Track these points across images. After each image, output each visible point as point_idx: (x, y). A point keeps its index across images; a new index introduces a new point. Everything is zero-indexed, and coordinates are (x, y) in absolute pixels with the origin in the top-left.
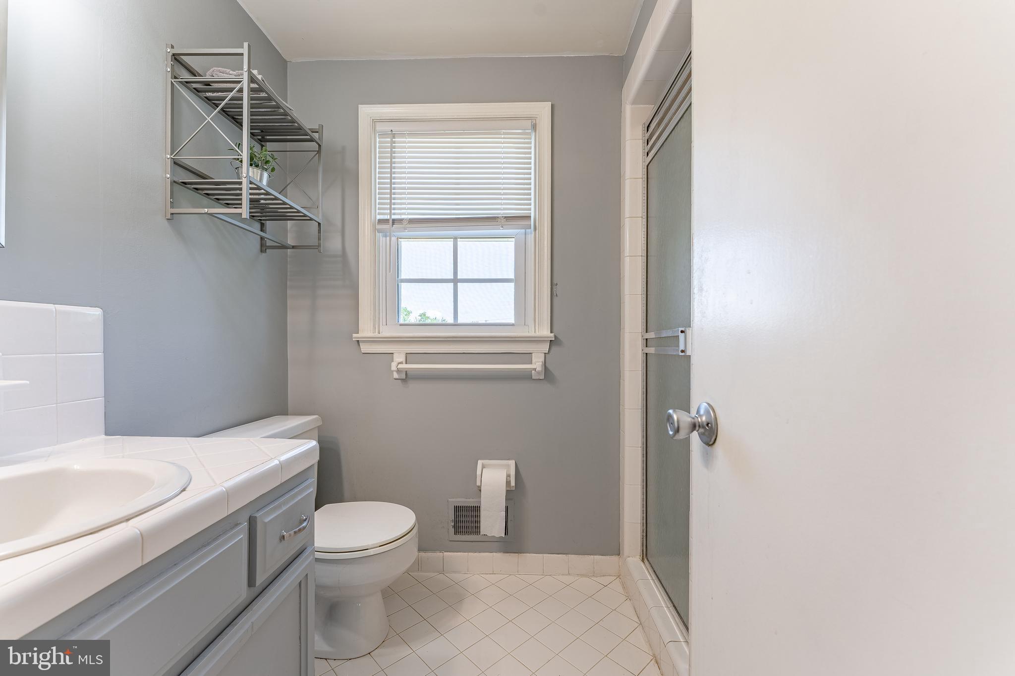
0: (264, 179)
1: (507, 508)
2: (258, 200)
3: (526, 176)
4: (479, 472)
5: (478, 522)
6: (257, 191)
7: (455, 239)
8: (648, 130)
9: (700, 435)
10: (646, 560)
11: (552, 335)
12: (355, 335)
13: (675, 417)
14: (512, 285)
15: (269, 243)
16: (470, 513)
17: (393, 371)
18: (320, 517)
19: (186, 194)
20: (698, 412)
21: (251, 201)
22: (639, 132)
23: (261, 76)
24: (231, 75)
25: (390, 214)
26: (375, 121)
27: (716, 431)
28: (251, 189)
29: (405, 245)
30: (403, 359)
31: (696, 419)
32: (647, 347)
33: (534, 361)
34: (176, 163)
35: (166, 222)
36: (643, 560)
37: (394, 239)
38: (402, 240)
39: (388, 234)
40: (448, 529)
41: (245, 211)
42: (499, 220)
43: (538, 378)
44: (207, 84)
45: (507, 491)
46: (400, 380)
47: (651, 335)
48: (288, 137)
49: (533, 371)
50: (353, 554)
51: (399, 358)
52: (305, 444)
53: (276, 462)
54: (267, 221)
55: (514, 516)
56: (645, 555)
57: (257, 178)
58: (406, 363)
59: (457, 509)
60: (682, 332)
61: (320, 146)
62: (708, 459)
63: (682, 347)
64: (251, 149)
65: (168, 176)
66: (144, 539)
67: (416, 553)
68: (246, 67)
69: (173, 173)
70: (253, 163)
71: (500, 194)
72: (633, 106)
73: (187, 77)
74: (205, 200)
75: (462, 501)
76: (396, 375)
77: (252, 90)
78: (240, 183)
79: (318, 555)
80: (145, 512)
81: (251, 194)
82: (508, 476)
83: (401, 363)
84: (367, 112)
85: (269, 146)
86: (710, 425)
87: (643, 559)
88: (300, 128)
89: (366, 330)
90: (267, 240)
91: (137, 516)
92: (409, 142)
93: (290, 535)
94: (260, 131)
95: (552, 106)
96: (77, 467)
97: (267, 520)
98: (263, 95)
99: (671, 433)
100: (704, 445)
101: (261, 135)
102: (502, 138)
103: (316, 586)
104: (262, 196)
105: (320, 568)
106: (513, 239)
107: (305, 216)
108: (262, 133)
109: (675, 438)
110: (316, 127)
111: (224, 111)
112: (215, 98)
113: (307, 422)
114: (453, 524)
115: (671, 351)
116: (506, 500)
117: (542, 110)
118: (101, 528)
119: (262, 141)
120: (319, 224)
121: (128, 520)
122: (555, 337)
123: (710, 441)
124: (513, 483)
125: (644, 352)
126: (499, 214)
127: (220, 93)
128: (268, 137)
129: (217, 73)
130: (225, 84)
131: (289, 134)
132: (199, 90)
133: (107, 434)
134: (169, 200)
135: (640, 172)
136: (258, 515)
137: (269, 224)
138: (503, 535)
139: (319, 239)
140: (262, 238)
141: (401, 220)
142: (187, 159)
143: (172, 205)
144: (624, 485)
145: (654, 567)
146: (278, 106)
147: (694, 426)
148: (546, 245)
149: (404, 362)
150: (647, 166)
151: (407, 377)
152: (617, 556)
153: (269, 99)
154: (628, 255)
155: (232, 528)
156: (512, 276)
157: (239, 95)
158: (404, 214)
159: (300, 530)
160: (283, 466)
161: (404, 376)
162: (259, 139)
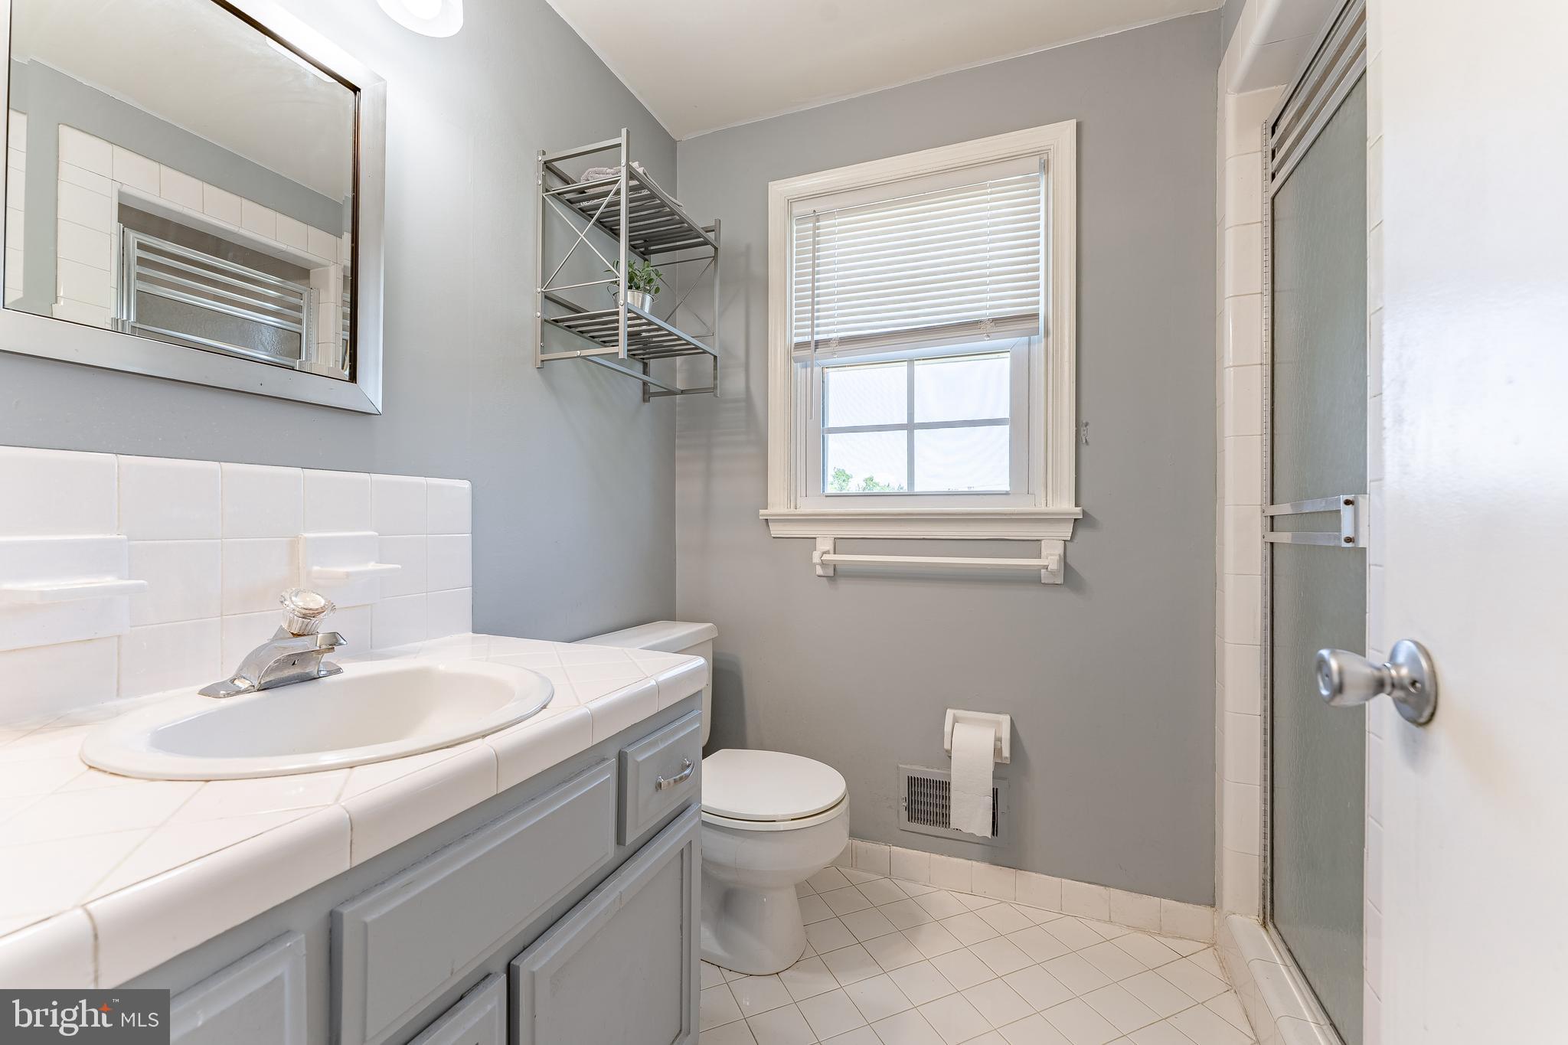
0: (643, 303)
1: (995, 793)
2: (638, 333)
3: (1030, 249)
4: (947, 728)
5: (947, 807)
6: (638, 322)
7: (911, 361)
8: (1273, 132)
9: (1398, 702)
10: (1270, 926)
11: (1078, 510)
12: (762, 512)
13: (1334, 664)
14: (1005, 430)
15: (653, 389)
16: (933, 791)
17: (815, 564)
18: (708, 765)
19: (559, 333)
20: (1393, 657)
21: (630, 335)
22: (1256, 140)
23: (643, 168)
24: (605, 174)
25: (812, 333)
26: (790, 202)
27: (1432, 698)
28: (630, 319)
29: (834, 377)
30: (829, 546)
31: (1385, 673)
32: (1272, 530)
33: (1044, 553)
34: (547, 297)
35: (536, 371)
36: (1264, 925)
37: (817, 370)
38: (830, 370)
39: (809, 363)
40: (898, 812)
41: (622, 349)
42: (983, 326)
43: (1051, 581)
44: (582, 191)
45: (997, 765)
46: (825, 578)
47: (1283, 509)
48: (678, 243)
49: (1043, 571)
50: (754, 825)
51: (824, 545)
52: (690, 661)
53: (653, 683)
54: (651, 360)
55: (1008, 807)
56: (1269, 915)
57: (638, 304)
58: (835, 553)
59: (912, 781)
60: (1347, 502)
61: (716, 249)
62: (1414, 752)
63: (1347, 531)
64: (630, 266)
65: (539, 314)
66: (498, 762)
67: (846, 840)
68: (624, 161)
69: (543, 311)
70: (632, 284)
71: (985, 284)
72: (1242, 94)
73: (559, 186)
74: (579, 340)
75: (921, 771)
76: (819, 571)
77: (632, 189)
78: (617, 313)
79: (706, 817)
80: (502, 729)
81: (629, 326)
82: (998, 740)
83: (827, 552)
84: (780, 190)
85: (655, 259)
86: (1418, 685)
87: (1264, 923)
88: (691, 229)
89: (777, 505)
90: (651, 386)
91: (493, 733)
92: (840, 224)
93: (669, 783)
94: (642, 241)
95: (1079, 126)
96: (442, 667)
97: (640, 759)
98: (645, 192)
99: (1325, 692)
100: (1408, 723)
101: (643, 246)
102: (988, 194)
103: (703, 859)
104: (644, 327)
105: (710, 837)
106: (1008, 354)
107: (697, 348)
108: (646, 244)
109: (1334, 703)
110: (711, 223)
111: (601, 222)
112: (591, 207)
113: (699, 632)
114: (906, 804)
115: (1322, 539)
116: (994, 778)
117: (1060, 137)
118: (457, 742)
119: (645, 255)
120: (715, 357)
121: (484, 736)
122: (1084, 512)
123: (1420, 716)
124: (1006, 753)
125: (1266, 540)
126: (982, 315)
127: (596, 201)
128: (652, 248)
129: (590, 175)
130: (601, 188)
131: (678, 239)
132: (572, 201)
133: (474, 631)
134: (539, 344)
135: (1258, 210)
136: (629, 751)
137: (653, 364)
138: (989, 834)
139: (715, 378)
140: (645, 384)
141: (827, 342)
142: (560, 290)
143: (543, 350)
144: (1223, 781)
145: (1289, 943)
146: (663, 205)
147: (1380, 685)
148: (1066, 358)
149: (832, 551)
150: (1273, 199)
151: (836, 574)
152: (1209, 908)
153: (653, 196)
154: (1231, 364)
155: (598, 764)
156: (1004, 412)
157: (616, 198)
158: (833, 331)
159: (681, 778)
160: (660, 689)
161: (831, 573)
162: (642, 252)
